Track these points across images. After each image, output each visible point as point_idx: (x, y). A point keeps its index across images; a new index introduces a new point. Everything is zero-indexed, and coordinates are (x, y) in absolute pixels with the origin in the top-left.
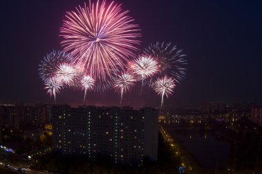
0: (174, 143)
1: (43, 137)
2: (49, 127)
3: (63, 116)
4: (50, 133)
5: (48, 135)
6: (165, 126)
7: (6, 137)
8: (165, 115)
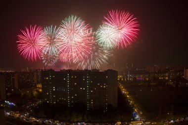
0: (129, 94)
1: (35, 93)
2: (40, 86)
3: (49, 78)
4: (41, 90)
5: (39, 91)
6: (123, 83)
7: (9, 94)
8: (122, 75)
